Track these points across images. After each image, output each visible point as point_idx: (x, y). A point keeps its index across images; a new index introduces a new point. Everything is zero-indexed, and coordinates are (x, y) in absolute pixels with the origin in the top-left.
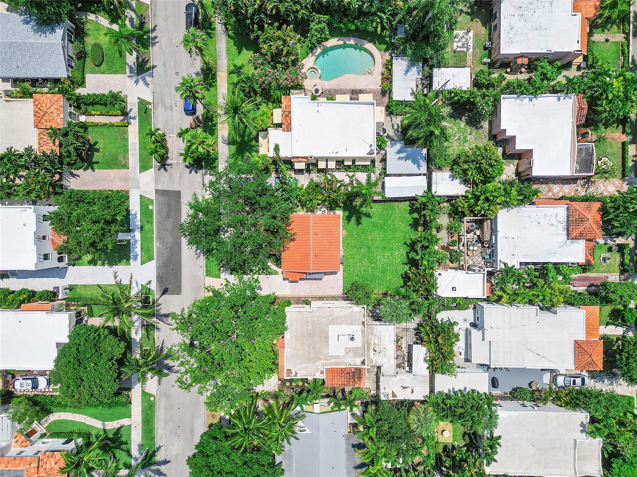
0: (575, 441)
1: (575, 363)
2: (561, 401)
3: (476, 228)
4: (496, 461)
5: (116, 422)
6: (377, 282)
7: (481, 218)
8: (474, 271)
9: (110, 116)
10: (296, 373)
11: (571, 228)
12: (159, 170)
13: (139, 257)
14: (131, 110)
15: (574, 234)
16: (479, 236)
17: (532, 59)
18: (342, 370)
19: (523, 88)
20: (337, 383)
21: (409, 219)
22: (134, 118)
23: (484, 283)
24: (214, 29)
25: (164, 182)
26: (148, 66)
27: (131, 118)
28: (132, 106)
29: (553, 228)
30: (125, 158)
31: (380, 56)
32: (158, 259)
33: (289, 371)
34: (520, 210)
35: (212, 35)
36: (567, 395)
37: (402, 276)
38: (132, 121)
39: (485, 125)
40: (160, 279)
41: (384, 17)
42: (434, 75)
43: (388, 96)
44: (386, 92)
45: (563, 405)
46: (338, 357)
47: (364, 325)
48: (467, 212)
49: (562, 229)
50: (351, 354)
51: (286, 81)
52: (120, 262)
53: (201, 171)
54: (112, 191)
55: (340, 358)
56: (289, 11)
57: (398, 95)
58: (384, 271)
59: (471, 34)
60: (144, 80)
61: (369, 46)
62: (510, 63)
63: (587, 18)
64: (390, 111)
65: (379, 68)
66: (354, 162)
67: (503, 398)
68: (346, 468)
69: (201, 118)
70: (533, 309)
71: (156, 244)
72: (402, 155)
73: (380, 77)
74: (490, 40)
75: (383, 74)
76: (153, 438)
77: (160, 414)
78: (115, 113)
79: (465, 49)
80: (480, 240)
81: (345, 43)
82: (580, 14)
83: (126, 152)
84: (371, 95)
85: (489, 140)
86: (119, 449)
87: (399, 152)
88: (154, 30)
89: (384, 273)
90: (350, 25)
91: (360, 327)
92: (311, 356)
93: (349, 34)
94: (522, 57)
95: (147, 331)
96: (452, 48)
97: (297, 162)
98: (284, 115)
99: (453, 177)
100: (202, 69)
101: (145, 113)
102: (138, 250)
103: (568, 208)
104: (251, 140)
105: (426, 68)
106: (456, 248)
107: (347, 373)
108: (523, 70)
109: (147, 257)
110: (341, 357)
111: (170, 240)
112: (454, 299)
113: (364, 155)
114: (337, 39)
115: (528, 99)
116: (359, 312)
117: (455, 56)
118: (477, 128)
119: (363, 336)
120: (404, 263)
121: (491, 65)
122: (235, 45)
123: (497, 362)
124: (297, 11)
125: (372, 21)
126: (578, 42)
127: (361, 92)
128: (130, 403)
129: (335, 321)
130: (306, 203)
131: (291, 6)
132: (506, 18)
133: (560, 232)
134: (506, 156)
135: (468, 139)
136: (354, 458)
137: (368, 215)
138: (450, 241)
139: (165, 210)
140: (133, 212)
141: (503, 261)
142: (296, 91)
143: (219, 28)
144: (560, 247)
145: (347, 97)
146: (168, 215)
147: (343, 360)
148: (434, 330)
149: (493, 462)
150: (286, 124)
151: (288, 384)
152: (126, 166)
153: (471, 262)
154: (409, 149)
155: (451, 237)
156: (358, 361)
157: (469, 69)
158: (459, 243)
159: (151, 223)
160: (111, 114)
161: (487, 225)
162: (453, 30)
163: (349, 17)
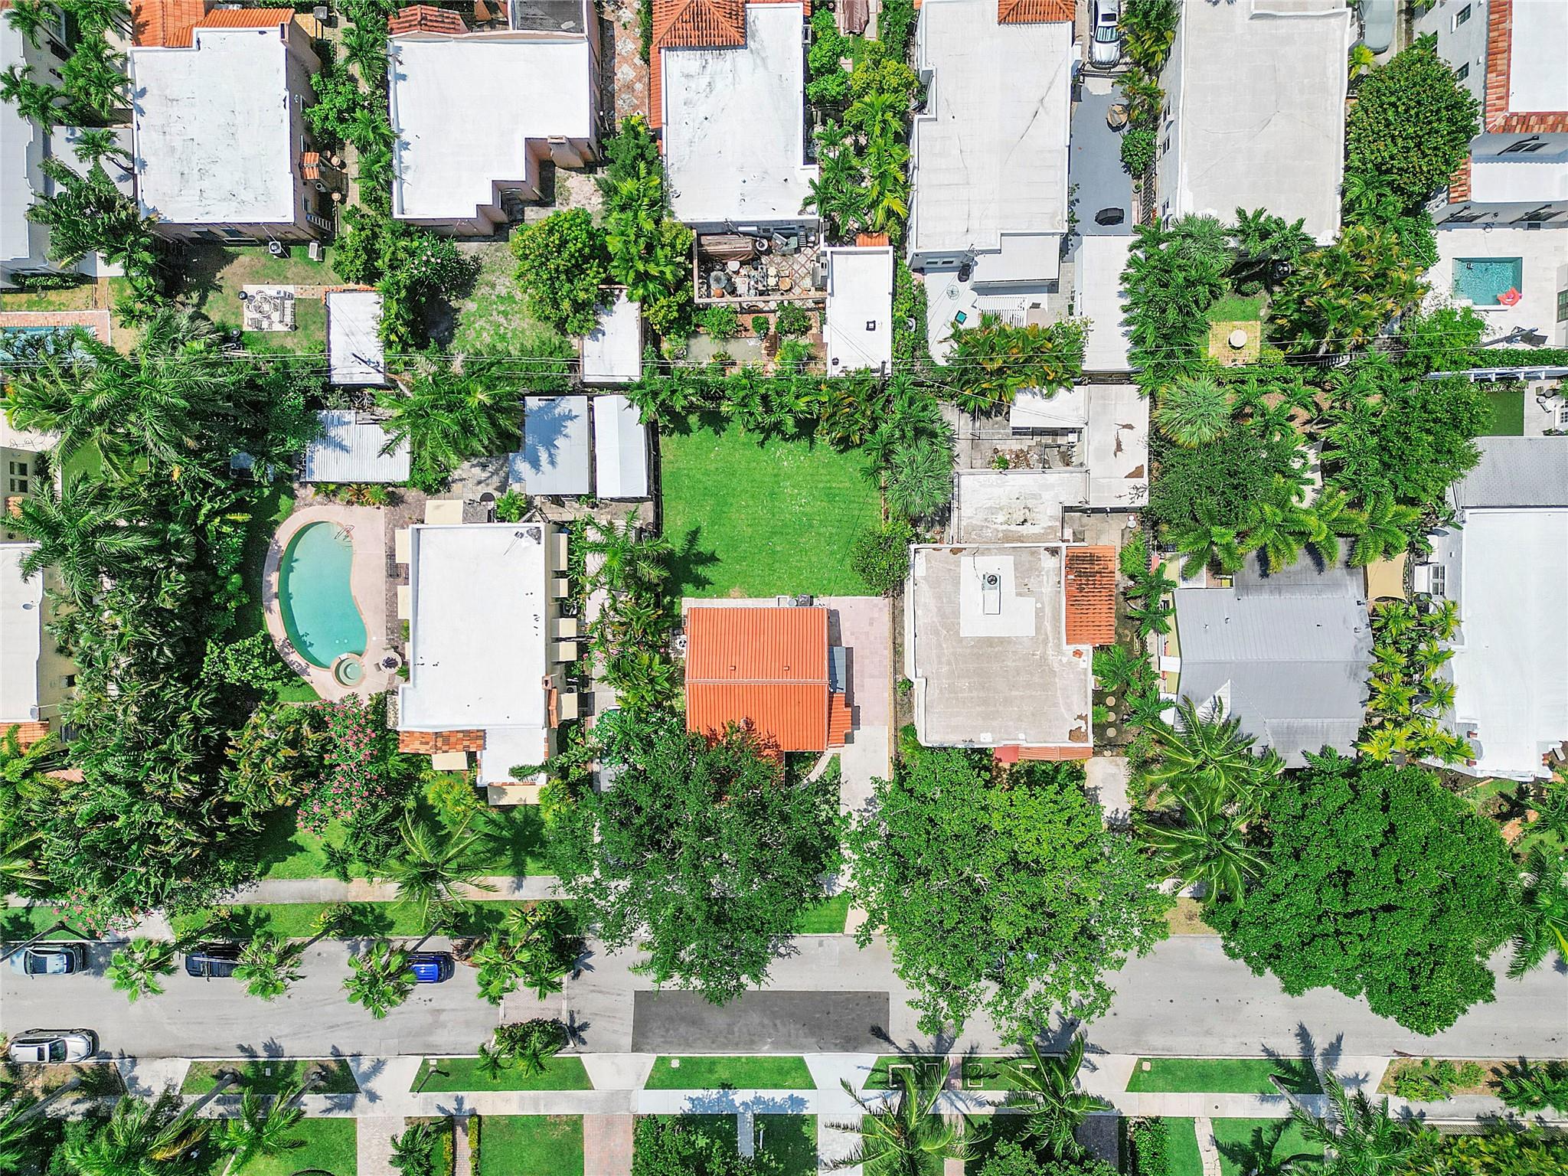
0: (1254, 17)
1: (1058, 21)
2: (1155, 53)
3: (723, 270)
4: (1301, 222)
5: (1203, 1154)
6: (856, 513)
7: (695, 262)
8: (825, 278)
9: (454, 1159)
10: (1080, 717)
11: (718, 41)
12: (584, 1043)
13: (797, 1093)
14: (441, 1109)
15: (733, 34)
16: (742, 264)
17: (308, 141)
18: (1072, 602)
19: (376, 167)
20: (1104, 615)
21: (700, 436)
22: (460, 1101)
23: (856, 253)
24: (247, 910)
25: (615, 1032)
26: (334, 1067)
27: (459, 1109)
28: (431, 1105)
29: (719, 85)
30: (555, 1124)
31: (307, 509)
32: (803, 1048)
33: (1074, 735)
34: (675, 167)
35: (262, 915)
36: (1138, 38)
37: (841, 452)
38: (467, 1106)
39: (468, 250)
40: (850, 1044)
41: (209, 506)
42: (347, 381)
43: (402, 490)
44: (392, 496)
45: (1163, 47)
46: (1039, 614)
47: (960, 550)
48: (681, 297)
49: (721, 62)
50: (1033, 583)
51: (362, 746)
52: (808, 1139)
53: (588, 943)
54: (635, 1156)
55: (1042, 609)
56: (196, 739)
57: (397, 468)
58: (831, 496)
59: (250, 289)
60: (367, 1077)
61: (283, 535)
62: (320, 194)
63: (207, 12)
64: (439, 485)
65: (336, 512)
66: (562, 574)
67: (1148, 196)
68: (1320, 592)
69: (459, 942)
70: (922, 129)
71: (766, 1052)
72: (544, 456)
73: (356, 507)
74: (264, 242)
75: (350, 503)
76: (1246, 1066)
77: (1185, 1046)
78: (448, 1147)
79: (288, 303)
80: (752, 260)
81: (276, 596)
82: (195, 30)
83: (540, 1121)
84: (398, 532)
85: (507, 240)
86: (1271, 1148)
87: (535, 464)
88: (249, 1052)
89: (835, 495)
90: (229, 587)
91: (965, 560)
92: (1036, 679)
93: (253, 588)
94: (301, 167)
95: (978, 1077)
96: (287, 334)
97: (559, 714)
98: (445, 748)
99: (596, 333)
100: (342, 937)
101: (447, 1074)
102: (779, 1095)
103: (669, 49)
104: (511, 822)
105: (332, 400)
106: (773, 320)
107: (1081, 590)
108: (335, 161)
109: (797, 1074)
110: (1039, 605)
111: (755, 1018)
112: (897, 324)
113: (539, 551)
114: (267, 615)
115: (403, 153)
116: (928, 561)
117: (306, 328)
118: (478, 270)
119: (986, 552)
120: (811, 448)
121: (326, 238)
122: (285, 859)
123: (1053, 215)
124: (195, 720)
125: (220, 535)
126: (262, 33)
127: (391, 555)
128: (1156, 1120)
129: (949, 618)
130: (660, 693)
131: (181, 736)
132: (207, 209)
133: (728, 65)
134: (546, 198)
135: (504, 292)
136: (1296, 573)
137: (693, 536)
138: (755, 334)
139: (682, 1029)
140: (687, 1107)
141: (800, 208)
142: (391, 715)
143: (242, 897)
144: (766, 68)
145: (404, 592)
146: (695, 1022)
147: (1046, 600)
148: (972, 376)
149: (1305, 229)
150: (466, 743)
151: (1111, 732)
152: (575, 1123)
153: (807, 282)
154: (529, 440)
155: (746, 330)
156: (1050, 563)
157: (333, 297)
158: (761, 311)
159: (713, 1063)
160: (449, 1158)
161: (713, 245)
162: (242, 333)
163: (212, 588)
